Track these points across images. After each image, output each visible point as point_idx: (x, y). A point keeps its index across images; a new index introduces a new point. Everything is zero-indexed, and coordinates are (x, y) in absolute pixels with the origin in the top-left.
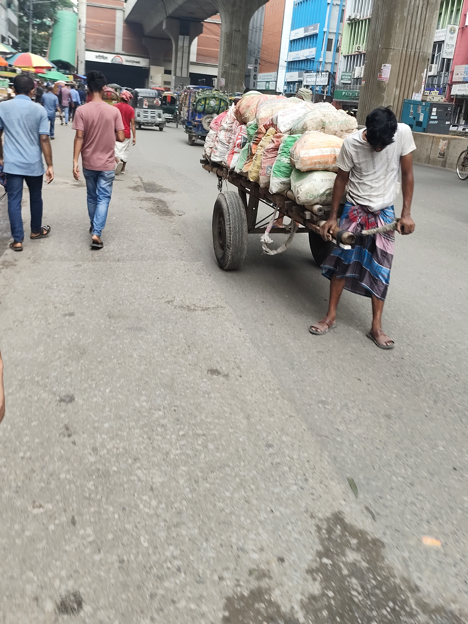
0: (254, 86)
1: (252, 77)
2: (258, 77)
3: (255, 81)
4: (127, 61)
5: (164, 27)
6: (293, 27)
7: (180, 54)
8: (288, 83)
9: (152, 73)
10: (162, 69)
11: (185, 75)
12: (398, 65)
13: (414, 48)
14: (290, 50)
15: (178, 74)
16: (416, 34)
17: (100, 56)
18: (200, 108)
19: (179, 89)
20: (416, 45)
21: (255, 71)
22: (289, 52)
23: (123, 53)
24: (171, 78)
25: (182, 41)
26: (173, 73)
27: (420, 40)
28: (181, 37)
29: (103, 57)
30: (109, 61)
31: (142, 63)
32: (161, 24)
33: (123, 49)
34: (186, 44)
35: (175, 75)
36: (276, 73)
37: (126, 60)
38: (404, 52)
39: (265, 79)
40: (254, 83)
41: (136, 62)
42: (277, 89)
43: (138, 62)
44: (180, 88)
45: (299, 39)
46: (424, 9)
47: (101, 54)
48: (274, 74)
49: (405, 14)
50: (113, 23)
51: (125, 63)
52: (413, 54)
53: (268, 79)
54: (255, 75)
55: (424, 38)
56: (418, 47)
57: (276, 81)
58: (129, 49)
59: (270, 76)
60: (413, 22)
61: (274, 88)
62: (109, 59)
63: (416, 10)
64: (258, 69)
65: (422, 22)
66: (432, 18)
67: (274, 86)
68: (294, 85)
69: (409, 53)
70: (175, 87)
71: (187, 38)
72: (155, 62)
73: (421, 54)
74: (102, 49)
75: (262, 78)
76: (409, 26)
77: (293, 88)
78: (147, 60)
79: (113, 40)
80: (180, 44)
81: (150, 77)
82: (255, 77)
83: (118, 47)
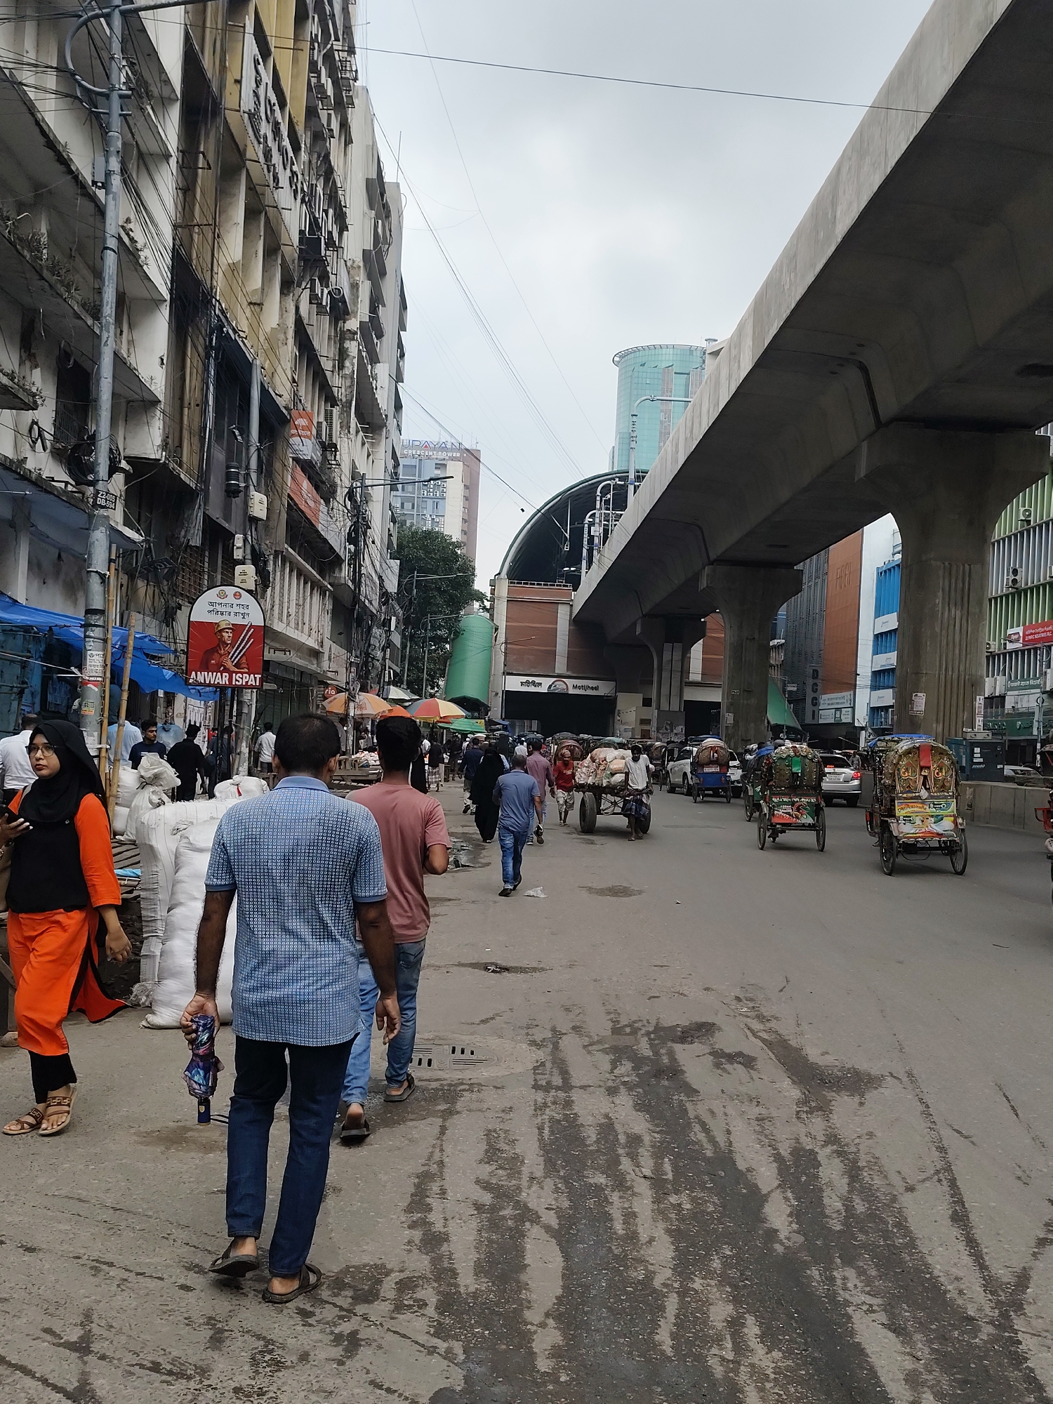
0: (813, 718)
1: (809, 701)
2: (822, 702)
3: (815, 708)
4: (575, 687)
5: (638, 631)
6: (878, 613)
7: (665, 675)
8: (874, 711)
9: (620, 706)
10: (639, 698)
11: (675, 706)
12: (936, 694)
13: (957, 671)
14: (875, 652)
15: (664, 706)
16: (957, 652)
17: (528, 682)
19: (665, 731)
20: (959, 667)
21: (815, 691)
22: (873, 654)
23: (569, 673)
24: (652, 713)
25: (670, 653)
26: (654, 704)
27: (964, 659)
28: (668, 646)
29: (533, 683)
30: (544, 689)
31: (603, 688)
32: (634, 624)
33: (569, 668)
34: (677, 655)
35: (658, 708)
36: (852, 692)
37: (572, 686)
38: (943, 677)
39: (832, 704)
40: (814, 711)
41: (592, 688)
42: (856, 721)
43: (596, 688)
44: (666, 729)
45: (890, 632)
46: (964, 621)
47: (531, 679)
48: (847, 694)
49: (937, 629)
50: (554, 626)
51: (571, 691)
52: (955, 676)
53: (838, 703)
54: (815, 699)
55: (968, 656)
56: (962, 668)
57: (853, 708)
58: (579, 667)
59: (841, 698)
60: (950, 638)
61: (850, 720)
62: (545, 685)
63: (952, 622)
64: (819, 688)
65: (964, 636)
66: (978, 631)
67: (850, 716)
68: (887, 712)
69: (949, 677)
70: (658, 729)
71: (678, 646)
72: (625, 686)
73: (967, 677)
74: (533, 670)
75: (827, 702)
76: (944, 642)
77: (885, 718)
78: (612, 684)
79: (552, 655)
80: (666, 657)
81: (617, 712)
82: (815, 702)
83: (561, 666)
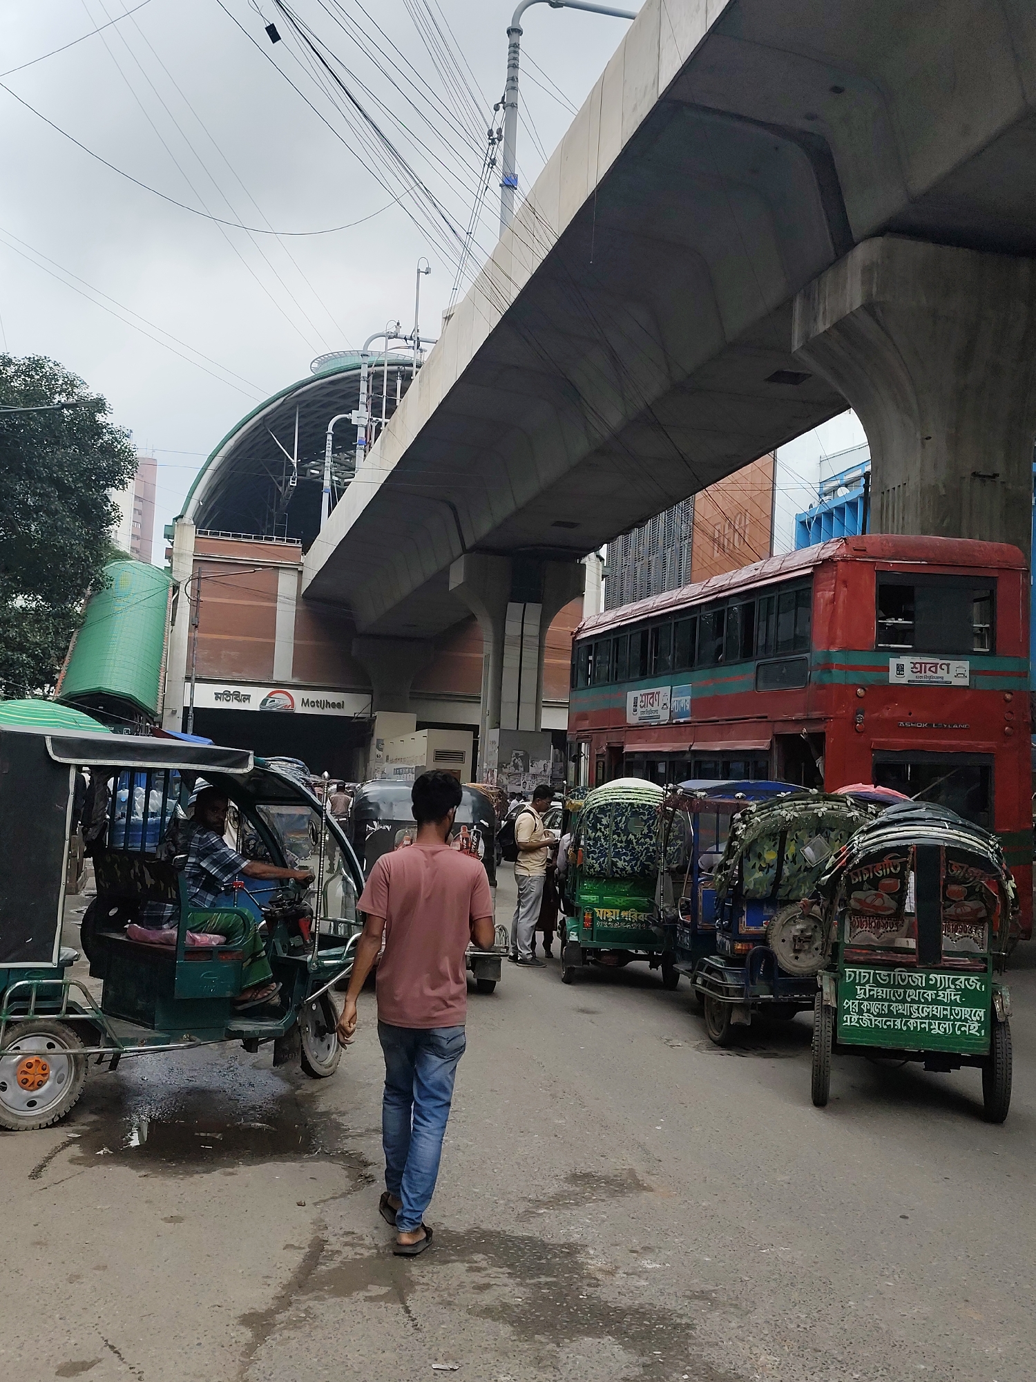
4: (305, 703)
9: (379, 733)
10: (410, 718)
17: (227, 694)
18: (755, 879)
19: (513, 770)
23: (295, 681)
28: (514, 609)
29: (237, 696)
30: (254, 705)
31: (351, 705)
33: (295, 673)
34: (532, 629)
35: (498, 725)
37: (300, 702)
41: (334, 705)
43: (340, 706)
47: (232, 689)
50: (271, 604)
51: (299, 709)
58: (311, 672)
70: (499, 767)
71: (534, 610)
72: (388, 701)
74: (235, 674)
78: (366, 698)
79: (268, 651)
83: (283, 668)
